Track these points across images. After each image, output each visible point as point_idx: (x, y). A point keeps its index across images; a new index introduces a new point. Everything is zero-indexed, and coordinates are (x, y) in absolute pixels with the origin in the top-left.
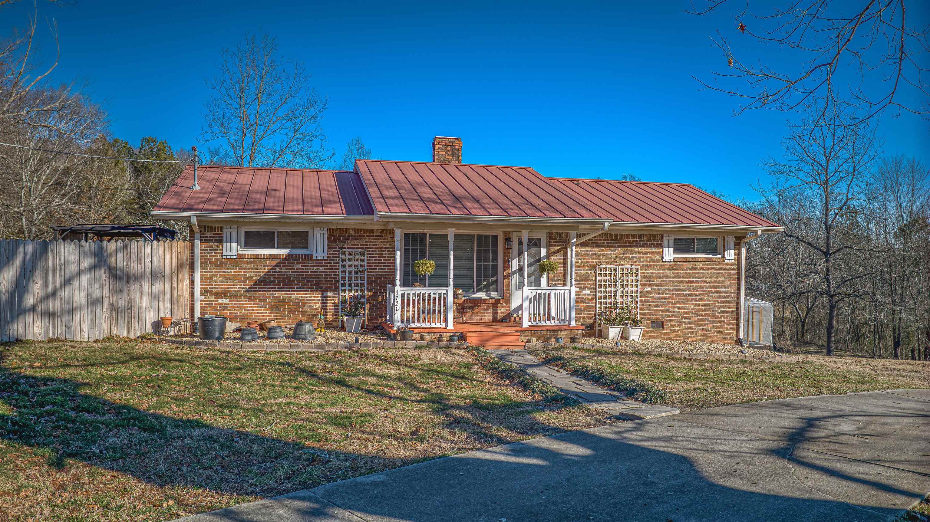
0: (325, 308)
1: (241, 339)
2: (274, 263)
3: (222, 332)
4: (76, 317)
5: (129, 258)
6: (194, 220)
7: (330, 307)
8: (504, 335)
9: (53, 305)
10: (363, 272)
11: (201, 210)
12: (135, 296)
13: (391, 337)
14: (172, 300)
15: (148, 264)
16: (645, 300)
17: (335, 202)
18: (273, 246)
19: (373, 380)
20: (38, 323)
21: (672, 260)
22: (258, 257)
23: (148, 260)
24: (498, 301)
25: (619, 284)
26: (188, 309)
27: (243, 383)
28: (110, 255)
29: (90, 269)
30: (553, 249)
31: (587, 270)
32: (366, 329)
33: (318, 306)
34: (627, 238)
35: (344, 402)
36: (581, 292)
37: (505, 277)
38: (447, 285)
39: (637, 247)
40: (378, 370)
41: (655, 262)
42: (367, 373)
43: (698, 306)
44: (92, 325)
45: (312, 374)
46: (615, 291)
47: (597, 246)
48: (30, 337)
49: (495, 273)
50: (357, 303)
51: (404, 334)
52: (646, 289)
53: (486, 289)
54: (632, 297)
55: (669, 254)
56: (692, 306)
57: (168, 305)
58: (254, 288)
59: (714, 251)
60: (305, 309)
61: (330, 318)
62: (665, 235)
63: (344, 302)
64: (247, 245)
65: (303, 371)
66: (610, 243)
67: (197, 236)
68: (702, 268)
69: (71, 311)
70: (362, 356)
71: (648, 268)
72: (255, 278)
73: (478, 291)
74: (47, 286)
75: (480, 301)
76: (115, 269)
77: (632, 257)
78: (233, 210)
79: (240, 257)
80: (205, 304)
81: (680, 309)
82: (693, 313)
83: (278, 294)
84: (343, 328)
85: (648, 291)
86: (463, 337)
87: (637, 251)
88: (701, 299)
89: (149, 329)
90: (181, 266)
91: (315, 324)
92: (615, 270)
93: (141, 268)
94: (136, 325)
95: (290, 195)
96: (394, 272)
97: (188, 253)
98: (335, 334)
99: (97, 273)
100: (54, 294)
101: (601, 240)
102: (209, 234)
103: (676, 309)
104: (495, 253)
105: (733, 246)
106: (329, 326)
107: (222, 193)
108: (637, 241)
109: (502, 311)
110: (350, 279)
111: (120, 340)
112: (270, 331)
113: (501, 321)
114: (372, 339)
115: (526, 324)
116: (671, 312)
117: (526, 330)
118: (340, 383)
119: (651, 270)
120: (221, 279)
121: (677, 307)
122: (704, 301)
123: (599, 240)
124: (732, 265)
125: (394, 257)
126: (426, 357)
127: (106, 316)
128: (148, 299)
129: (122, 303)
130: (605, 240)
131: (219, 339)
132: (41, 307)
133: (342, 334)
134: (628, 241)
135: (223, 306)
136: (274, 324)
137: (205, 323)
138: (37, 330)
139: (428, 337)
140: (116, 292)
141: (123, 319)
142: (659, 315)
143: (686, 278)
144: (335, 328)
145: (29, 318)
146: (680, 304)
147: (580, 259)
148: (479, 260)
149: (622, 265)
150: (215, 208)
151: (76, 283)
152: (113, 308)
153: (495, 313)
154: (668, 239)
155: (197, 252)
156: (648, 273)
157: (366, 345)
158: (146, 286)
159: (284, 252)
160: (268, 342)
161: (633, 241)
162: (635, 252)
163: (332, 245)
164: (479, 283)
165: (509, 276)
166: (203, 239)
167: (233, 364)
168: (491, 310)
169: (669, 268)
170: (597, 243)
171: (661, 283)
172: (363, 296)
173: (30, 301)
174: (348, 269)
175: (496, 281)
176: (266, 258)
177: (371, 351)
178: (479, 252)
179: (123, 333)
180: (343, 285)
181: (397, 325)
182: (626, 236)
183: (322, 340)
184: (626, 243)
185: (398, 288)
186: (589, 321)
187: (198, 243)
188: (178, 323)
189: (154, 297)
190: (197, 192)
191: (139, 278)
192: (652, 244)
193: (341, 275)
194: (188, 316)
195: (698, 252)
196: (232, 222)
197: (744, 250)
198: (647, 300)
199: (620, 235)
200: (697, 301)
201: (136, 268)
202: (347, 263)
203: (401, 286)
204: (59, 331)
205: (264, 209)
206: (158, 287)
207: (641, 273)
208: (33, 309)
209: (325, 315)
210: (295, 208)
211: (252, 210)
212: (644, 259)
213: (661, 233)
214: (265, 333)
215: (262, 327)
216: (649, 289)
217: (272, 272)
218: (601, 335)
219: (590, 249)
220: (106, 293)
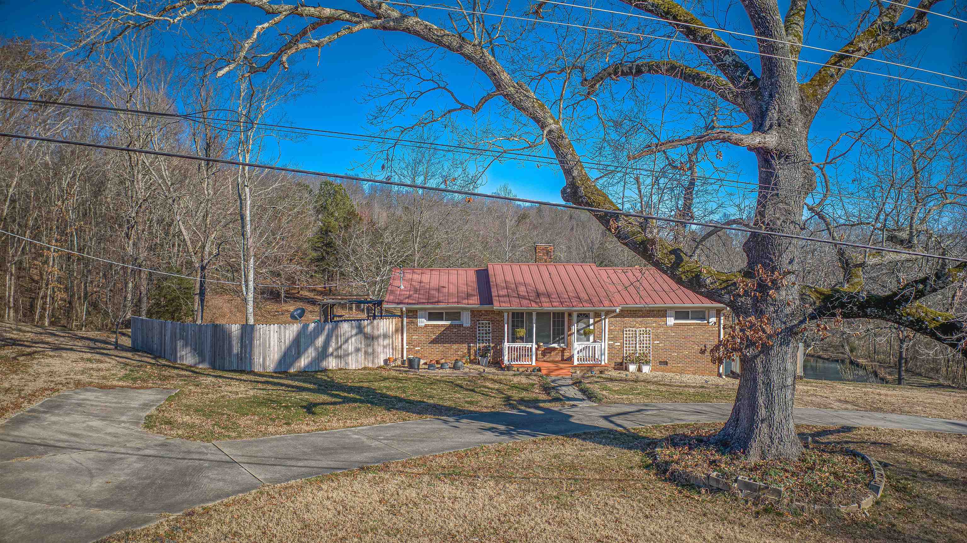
0: (469, 353)
1: (428, 369)
2: (443, 329)
3: (419, 365)
4: (350, 357)
5: (373, 328)
6: (404, 309)
7: (472, 352)
8: (561, 369)
9: (340, 352)
10: (489, 333)
11: (408, 304)
12: (376, 347)
13: (502, 369)
14: (393, 349)
15: (382, 331)
16: (655, 349)
17: (474, 296)
18: (442, 320)
19: (487, 390)
20: (334, 361)
21: (673, 325)
22: (435, 326)
23: (382, 328)
24: (564, 349)
25: (638, 339)
26: (400, 352)
27: (435, 389)
28: (364, 327)
29: (356, 335)
30: (597, 319)
31: (618, 331)
32: (490, 364)
33: (466, 351)
35: (472, 397)
36: (614, 344)
37: (569, 336)
38: (532, 342)
39: (649, 317)
40: (490, 386)
41: (661, 326)
42: (485, 387)
43: (691, 352)
44: (357, 361)
45: (461, 387)
46: (636, 344)
47: (624, 317)
48: (330, 368)
49: (563, 333)
50: (486, 350)
51: (509, 368)
52: (656, 342)
53: (558, 342)
54: (646, 347)
55: (671, 321)
56: (687, 353)
57: (391, 351)
58: (434, 342)
59: (703, 318)
60: (459, 353)
61: (472, 357)
62: (667, 310)
63: (479, 349)
64: (430, 319)
65: (457, 385)
66: (633, 315)
67: (405, 315)
68: (693, 329)
69: (348, 355)
70: (486, 379)
71: (657, 329)
72: (434, 337)
73: (553, 343)
74: (338, 343)
75: (554, 349)
76: (367, 334)
77: (647, 323)
78: (423, 303)
79: (426, 326)
80: (409, 350)
81: (678, 354)
82: (686, 357)
83: (445, 345)
84: (479, 364)
85: (657, 344)
86: (539, 370)
87: (650, 320)
88: (693, 348)
89: (382, 363)
90: (397, 331)
91: (464, 361)
92: (636, 331)
93: (379, 333)
94: (376, 361)
95: (451, 291)
96: (504, 335)
97: (400, 324)
98: (475, 366)
99: (359, 336)
100: (341, 347)
101: (626, 314)
102: (411, 314)
103: (675, 354)
104: (563, 322)
105: (715, 316)
106: (472, 362)
107: (416, 291)
108: (650, 314)
109: (567, 355)
110: (483, 337)
111: (370, 369)
112: (442, 365)
113: (566, 360)
114: (493, 370)
115: (576, 363)
116: (673, 356)
117: (576, 366)
118: (473, 390)
119: (659, 331)
120: (417, 337)
124: (714, 327)
125: (504, 327)
126: (516, 380)
127: (363, 357)
128: (382, 348)
129: (370, 350)
130: (629, 314)
131: (418, 369)
132: (335, 354)
133: (478, 367)
135: (418, 351)
136: (443, 361)
137: (410, 361)
138: (334, 365)
139: (521, 370)
140: (368, 345)
141: (371, 358)
142: (665, 358)
143: (683, 335)
144: (475, 363)
145: (330, 359)
146: (678, 351)
148: (554, 326)
149: (640, 328)
150: (414, 302)
151: (350, 341)
152: (366, 353)
153: (563, 356)
154: (671, 312)
155: (405, 323)
156: (657, 333)
157: (489, 373)
158: (381, 340)
159: (448, 323)
160: (441, 371)
161: (647, 314)
162: (648, 320)
163: (473, 319)
164: (554, 338)
165: (571, 335)
166: (408, 317)
167: (428, 382)
168: (560, 354)
169: (671, 329)
170: (624, 315)
171: (665, 339)
172: (489, 346)
173: (331, 350)
174: (481, 332)
175: (564, 338)
176: (439, 326)
177: (491, 376)
178: (554, 322)
179: (370, 365)
180: (479, 340)
181: (506, 362)
183: (467, 370)
184: (643, 315)
185: (506, 343)
186: (619, 360)
187: (405, 319)
188: (396, 360)
189: (384, 347)
190: (403, 290)
191: (378, 337)
192: (659, 315)
193: (478, 335)
194: (400, 356)
195: (692, 319)
196: (422, 309)
197: (722, 318)
198: (657, 348)
199: (638, 310)
200: (690, 349)
201: (376, 333)
202: (481, 329)
203: (508, 342)
204: (342, 365)
205: (438, 302)
206: (386, 342)
207: (652, 333)
208: (332, 354)
209: (469, 356)
210: (454, 301)
211: (432, 303)
212: (654, 325)
213: (664, 309)
214: (439, 366)
215: (438, 362)
216: (658, 342)
217: (442, 334)
218: (627, 369)
219: (618, 319)
220: (363, 346)
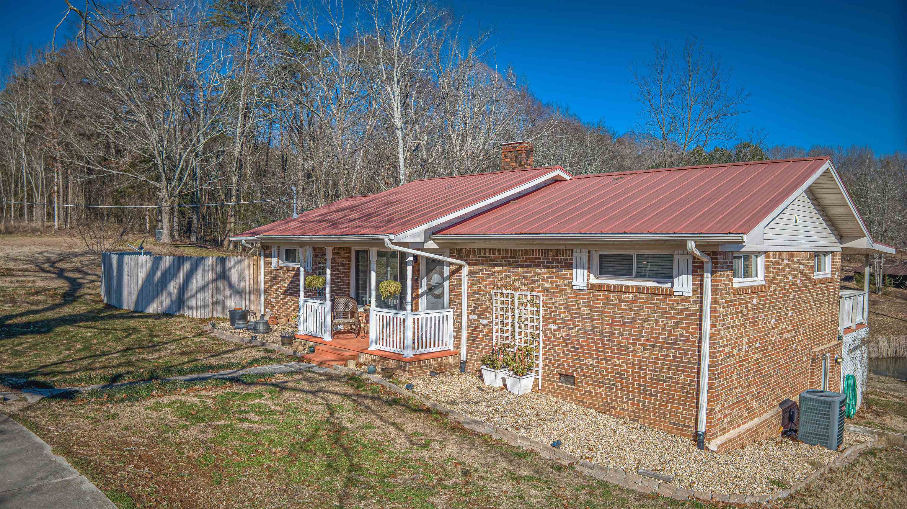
2: (292, 273)
16: (550, 341)
21: (585, 288)
22: (285, 269)
25: (516, 316)
31: (484, 294)
34: (528, 255)
36: (478, 321)
39: (539, 266)
41: (562, 289)
43: (627, 363)
46: (513, 325)
52: (551, 326)
54: (532, 336)
55: (581, 278)
56: (618, 362)
58: (285, 292)
62: (575, 250)
64: (287, 259)
66: (508, 261)
67: (262, 253)
68: (633, 302)
71: (554, 296)
77: (534, 280)
79: (278, 269)
80: (266, 302)
81: (599, 363)
82: (616, 372)
85: (555, 330)
87: (541, 273)
88: (632, 352)
92: (513, 296)
96: (345, 285)
101: (498, 257)
102: (268, 251)
103: (592, 362)
105: (690, 268)
108: (540, 259)
116: (586, 365)
119: (558, 301)
121: (594, 358)
122: (636, 357)
123: (497, 257)
124: (689, 302)
125: (346, 272)
130: (502, 257)
134: (528, 258)
135: (273, 304)
142: (568, 366)
143: (608, 316)
146: (598, 355)
147: (477, 280)
149: (522, 290)
154: (579, 256)
155: (263, 264)
156: (553, 304)
159: (298, 265)
161: (535, 258)
162: (538, 273)
163: (315, 260)
165: (419, 295)
166: (266, 255)
169: (583, 298)
170: (494, 261)
171: (571, 320)
176: (288, 269)
182: (525, 251)
184: (526, 262)
187: (263, 258)
192: (559, 263)
195: (640, 275)
198: (553, 341)
199: (519, 250)
200: (625, 355)
207: (543, 303)
212: (548, 285)
213: (569, 247)
216: (555, 327)
217: (292, 281)
219: (487, 268)
